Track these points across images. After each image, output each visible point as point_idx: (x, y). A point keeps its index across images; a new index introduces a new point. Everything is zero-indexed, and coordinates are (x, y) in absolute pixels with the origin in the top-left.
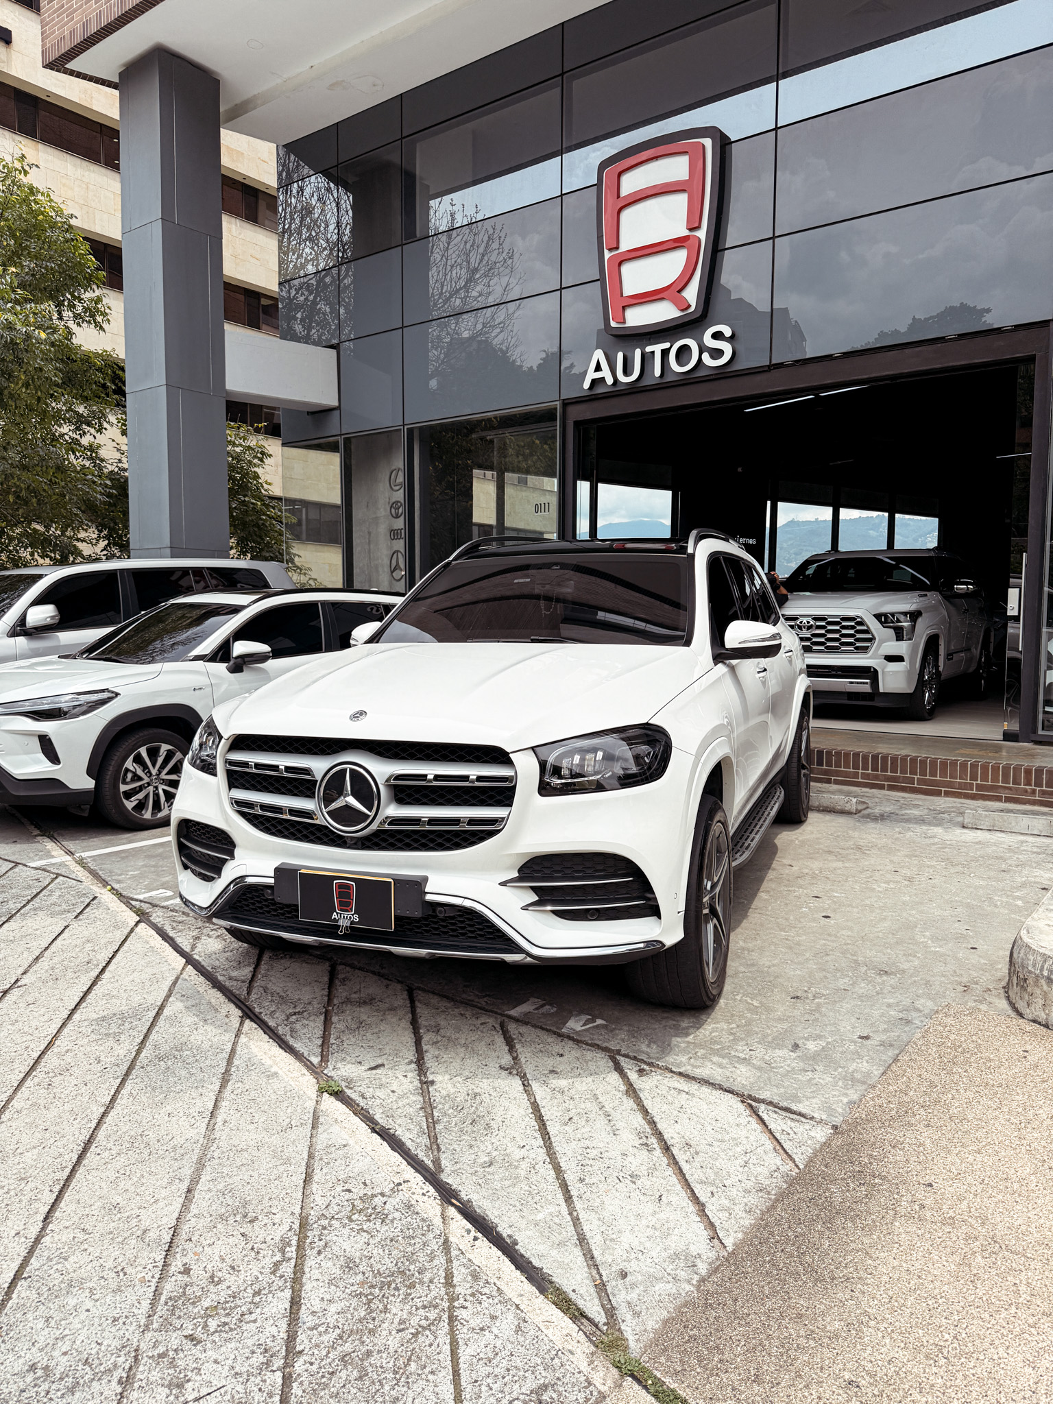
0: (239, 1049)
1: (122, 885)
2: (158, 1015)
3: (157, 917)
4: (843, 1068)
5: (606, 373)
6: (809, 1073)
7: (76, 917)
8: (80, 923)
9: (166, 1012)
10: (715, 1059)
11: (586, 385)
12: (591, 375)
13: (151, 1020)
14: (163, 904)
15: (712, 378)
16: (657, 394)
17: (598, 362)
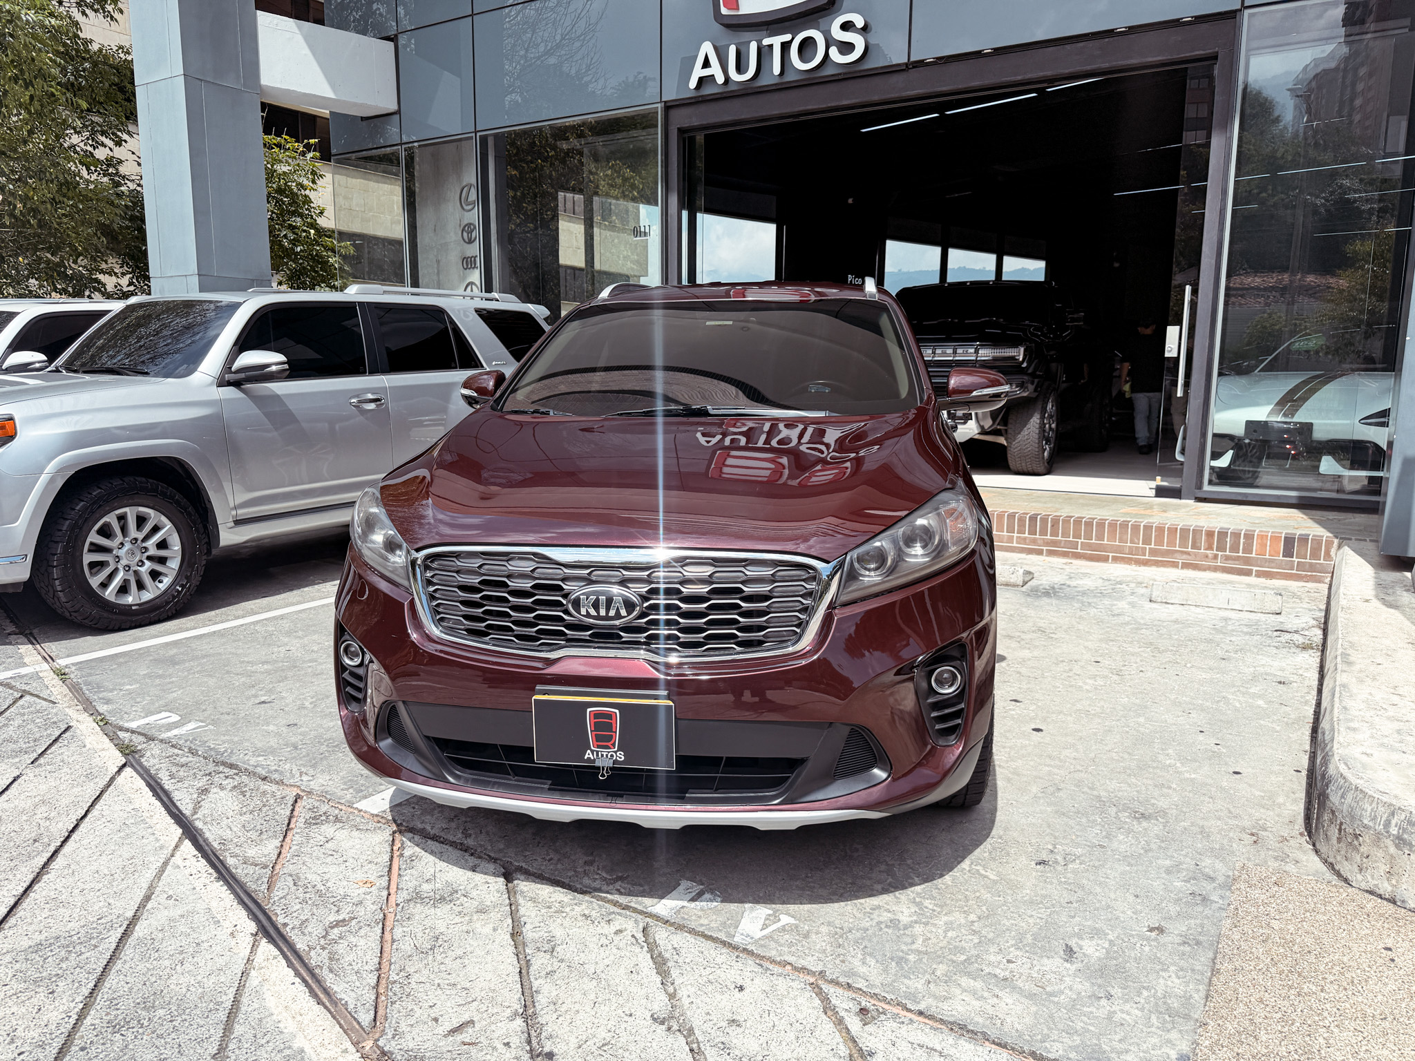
0: (245, 1000)
1: (110, 707)
2: (126, 934)
3: (153, 757)
4: (1147, 988)
5: (715, 70)
6: (1104, 1002)
7: (32, 763)
8: (37, 770)
9: (140, 930)
10: (965, 981)
11: (693, 84)
12: (698, 72)
13: (114, 946)
14: (164, 736)
15: (840, 77)
16: (776, 96)
17: (706, 56)
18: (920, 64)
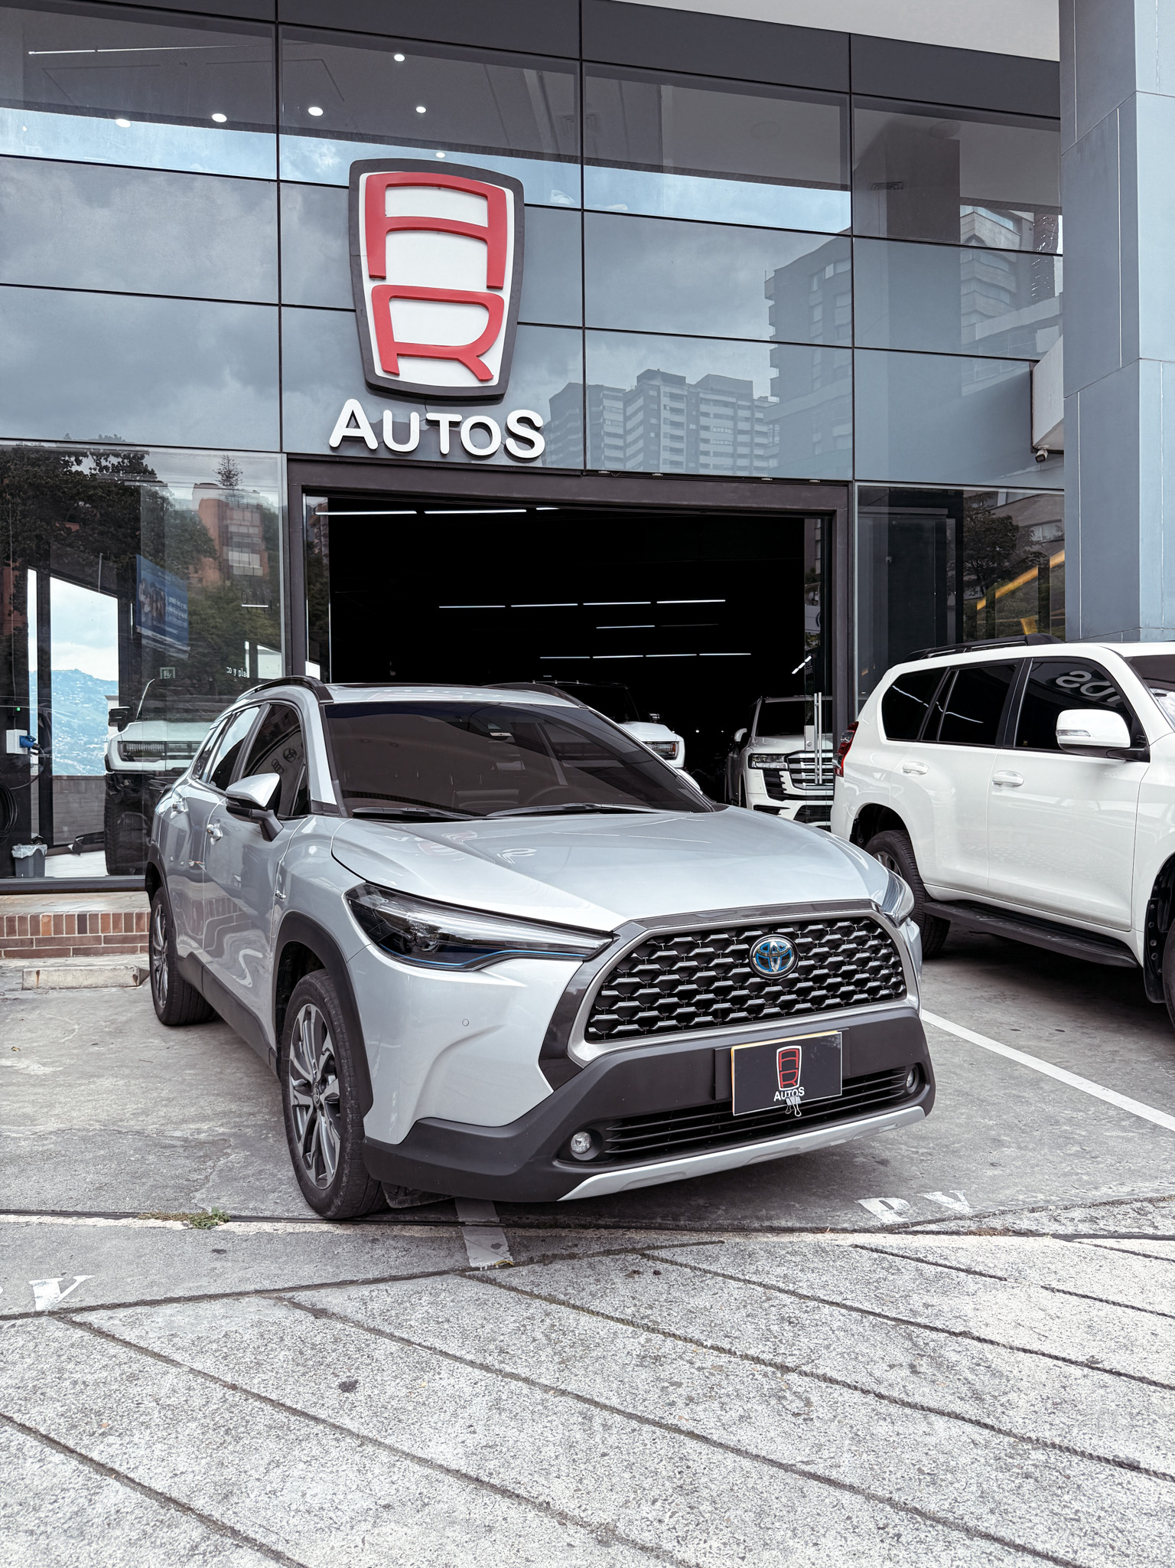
5: (366, 432)
11: (335, 441)
12: (340, 431)
15: (514, 470)
16: (435, 474)
17: (353, 414)
18: (595, 473)
